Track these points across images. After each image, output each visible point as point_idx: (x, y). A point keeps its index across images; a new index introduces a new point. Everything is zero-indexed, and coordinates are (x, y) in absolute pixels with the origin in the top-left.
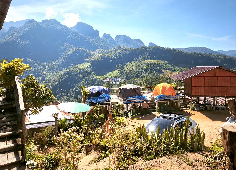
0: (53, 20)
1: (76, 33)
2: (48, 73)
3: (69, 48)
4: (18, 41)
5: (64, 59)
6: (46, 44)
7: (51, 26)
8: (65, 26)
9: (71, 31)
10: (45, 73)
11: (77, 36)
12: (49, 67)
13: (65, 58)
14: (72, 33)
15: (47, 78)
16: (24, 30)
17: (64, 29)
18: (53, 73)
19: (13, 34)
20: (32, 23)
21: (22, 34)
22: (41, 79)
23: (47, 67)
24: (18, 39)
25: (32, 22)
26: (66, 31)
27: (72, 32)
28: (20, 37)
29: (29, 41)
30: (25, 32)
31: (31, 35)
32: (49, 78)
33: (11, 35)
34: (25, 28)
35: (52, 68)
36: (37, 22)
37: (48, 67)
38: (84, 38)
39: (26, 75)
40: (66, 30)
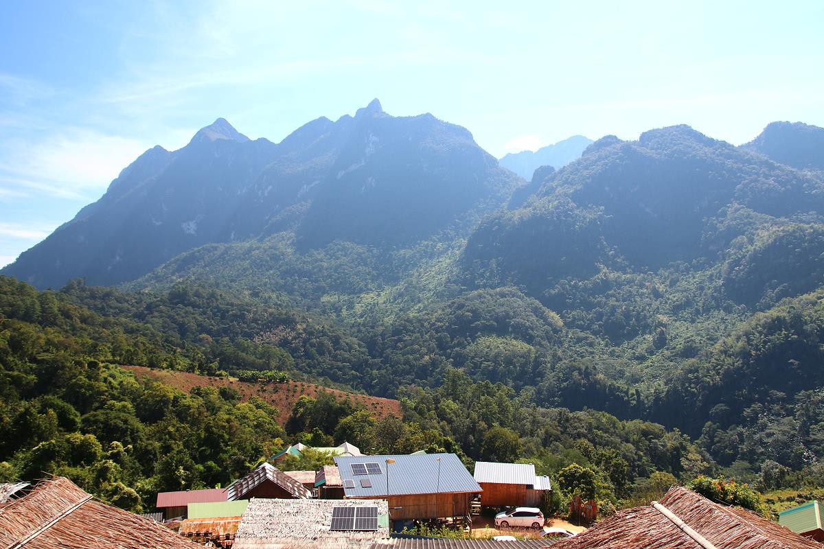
0: (677, 127)
1: (772, 167)
2: (676, 321)
3: (750, 224)
4: (571, 211)
5: (737, 268)
6: (656, 216)
7: (675, 148)
8: (724, 144)
9: (749, 162)
10: (664, 319)
11: (778, 176)
12: (676, 297)
13: (737, 262)
14: (754, 168)
15: (675, 338)
16: (585, 173)
17: (721, 154)
18: (693, 321)
19: (553, 189)
20: (608, 148)
21: (579, 187)
22: (654, 341)
23: (668, 299)
24: (569, 203)
25: (611, 144)
26: (729, 163)
27: (755, 163)
28: (576, 197)
29: (603, 207)
30: (588, 178)
31: (607, 188)
32: (681, 340)
33: (547, 194)
34: (586, 168)
35: (688, 303)
36: (622, 141)
37: (671, 297)
38: (807, 181)
39: (600, 326)
40: (729, 157)
